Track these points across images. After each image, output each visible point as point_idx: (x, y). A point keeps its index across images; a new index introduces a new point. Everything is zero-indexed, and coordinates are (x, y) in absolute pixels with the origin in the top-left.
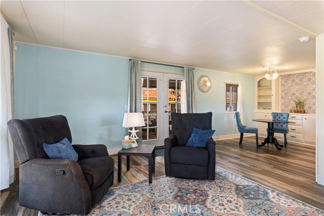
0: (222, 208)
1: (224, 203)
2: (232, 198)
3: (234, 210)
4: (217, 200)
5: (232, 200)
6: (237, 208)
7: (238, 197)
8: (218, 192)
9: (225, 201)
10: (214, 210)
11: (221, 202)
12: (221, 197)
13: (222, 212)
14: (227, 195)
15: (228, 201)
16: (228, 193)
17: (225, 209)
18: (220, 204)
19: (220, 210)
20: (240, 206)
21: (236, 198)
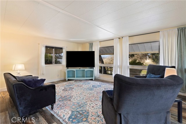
0: (96, 104)
1: (95, 106)
2: (92, 109)
3: (91, 103)
4: (99, 106)
5: (92, 108)
6: (90, 105)
7: (88, 110)
8: (99, 112)
9: (95, 107)
10: (99, 102)
11: (97, 106)
12: (97, 109)
13: (96, 102)
14: (94, 110)
15: (94, 107)
16: (94, 112)
17: (95, 103)
18: (97, 105)
19: (97, 103)
20: (88, 106)
21: (90, 109)
